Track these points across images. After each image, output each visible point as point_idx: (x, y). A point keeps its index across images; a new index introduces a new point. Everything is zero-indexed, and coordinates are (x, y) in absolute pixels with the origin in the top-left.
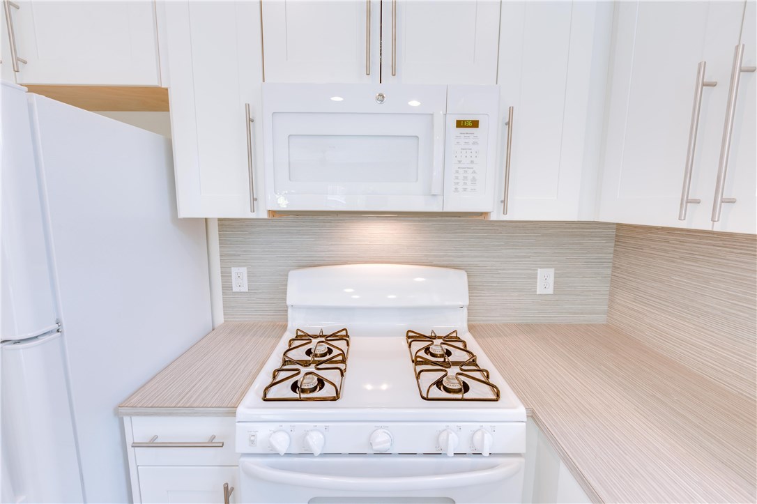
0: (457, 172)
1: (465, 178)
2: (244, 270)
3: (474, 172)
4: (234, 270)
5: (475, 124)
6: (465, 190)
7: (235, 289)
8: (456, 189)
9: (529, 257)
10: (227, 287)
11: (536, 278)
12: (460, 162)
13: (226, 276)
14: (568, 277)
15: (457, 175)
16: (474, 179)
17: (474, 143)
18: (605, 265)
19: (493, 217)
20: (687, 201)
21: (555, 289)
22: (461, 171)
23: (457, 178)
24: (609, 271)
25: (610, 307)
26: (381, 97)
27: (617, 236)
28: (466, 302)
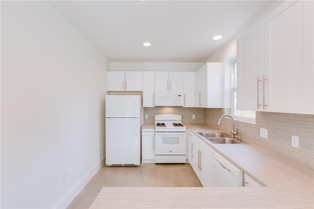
2: (147, 115)
3: (181, 101)
4: (146, 115)
5: (180, 96)
7: (146, 118)
8: (178, 103)
9: (191, 113)
10: (144, 118)
11: (192, 116)
12: (179, 100)
13: (144, 116)
14: (197, 116)
18: (203, 114)
19: (184, 107)
21: (195, 118)
25: (204, 121)
26: (169, 93)
27: (204, 110)
28: (181, 119)
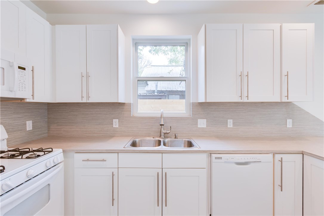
0: (19, 84)
1: (22, 86)
3: (25, 85)
5: (24, 69)
6: (22, 90)
8: (19, 90)
9: (23, 117)
11: (26, 125)
12: (20, 80)
14: (36, 123)
15: (19, 85)
16: (25, 87)
17: (24, 75)
18: (46, 118)
20: (82, 97)
21: (33, 127)
22: (21, 84)
23: (19, 86)
24: (47, 120)
25: (48, 131)
27: (48, 108)
